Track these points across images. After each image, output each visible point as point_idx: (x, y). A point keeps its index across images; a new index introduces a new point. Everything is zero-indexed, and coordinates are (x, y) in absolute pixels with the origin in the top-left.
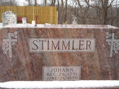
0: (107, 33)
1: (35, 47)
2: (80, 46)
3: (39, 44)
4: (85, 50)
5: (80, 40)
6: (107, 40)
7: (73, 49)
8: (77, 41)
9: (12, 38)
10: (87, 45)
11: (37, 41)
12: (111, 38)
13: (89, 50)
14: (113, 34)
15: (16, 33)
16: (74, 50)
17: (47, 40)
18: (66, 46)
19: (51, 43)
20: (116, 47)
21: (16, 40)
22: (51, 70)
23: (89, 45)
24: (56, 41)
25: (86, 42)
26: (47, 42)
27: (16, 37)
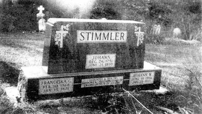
0: (136, 27)
1: (82, 38)
2: (116, 37)
3: (85, 35)
4: (120, 40)
5: (117, 32)
6: (135, 33)
7: (111, 39)
8: (114, 33)
9: (64, 30)
10: (121, 36)
11: (84, 33)
12: (138, 31)
13: (122, 41)
14: (140, 28)
15: (68, 26)
16: (111, 41)
17: (92, 32)
18: (106, 37)
19: (94, 35)
20: (141, 38)
21: (67, 32)
22: (93, 58)
23: (123, 37)
24: (98, 33)
25: (120, 34)
26: (92, 33)
27: (68, 29)
